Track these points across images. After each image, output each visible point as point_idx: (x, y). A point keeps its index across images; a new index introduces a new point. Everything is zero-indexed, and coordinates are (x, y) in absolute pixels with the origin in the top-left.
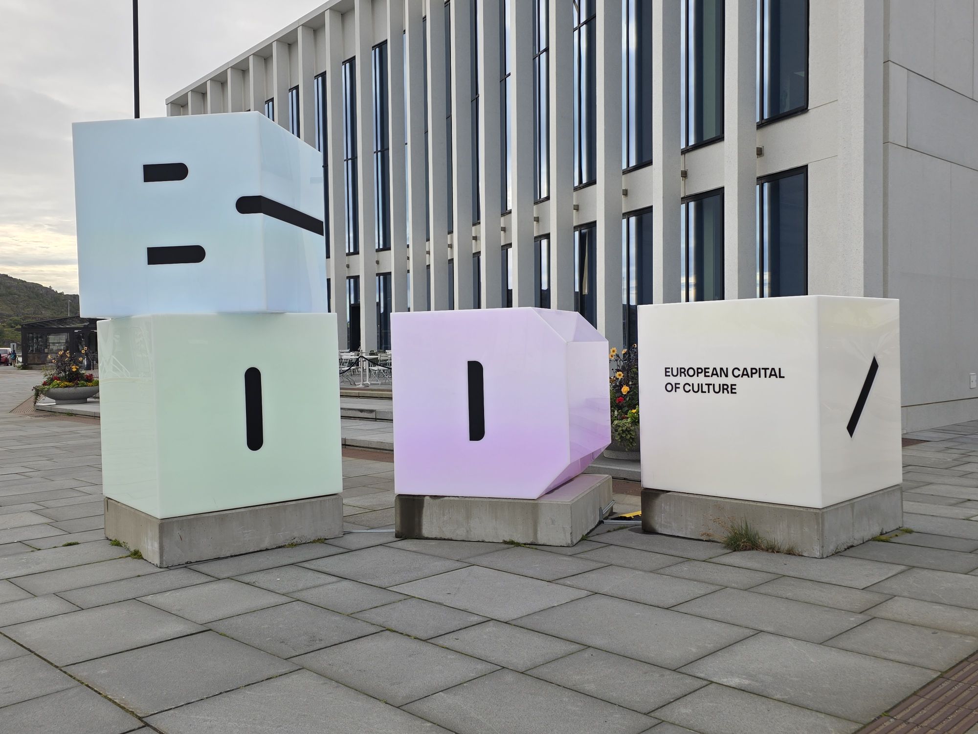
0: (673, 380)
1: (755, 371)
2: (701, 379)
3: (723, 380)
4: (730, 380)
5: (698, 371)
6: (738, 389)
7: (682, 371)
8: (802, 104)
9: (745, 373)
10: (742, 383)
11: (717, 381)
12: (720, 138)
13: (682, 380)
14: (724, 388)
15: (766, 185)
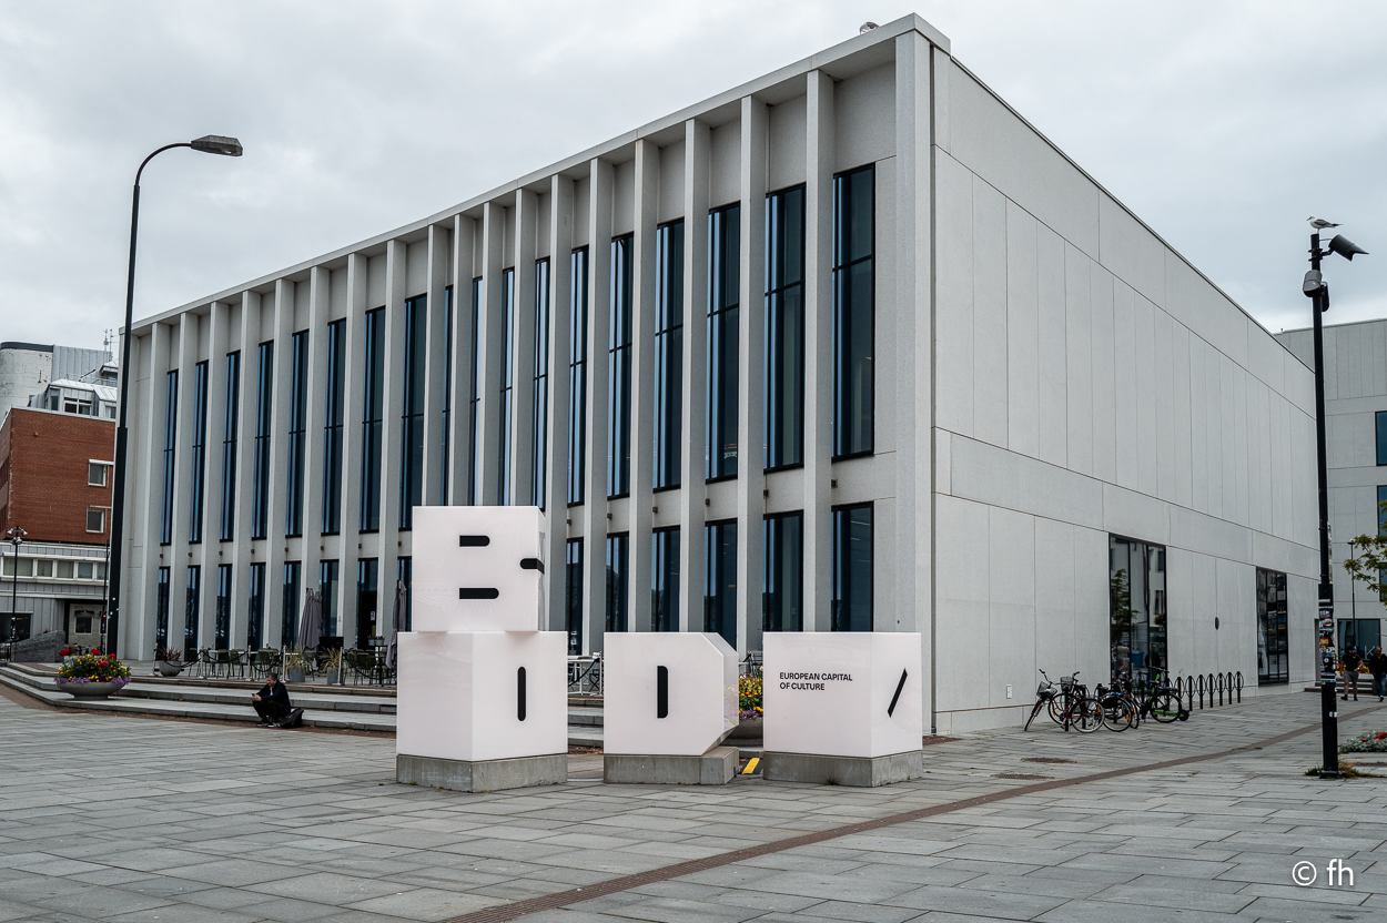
0: (785, 681)
1: (835, 676)
2: (803, 681)
3: (816, 681)
4: (821, 681)
5: (801, 676)
6: (825, 687)
7: (791, 676)
8: (869, 449)
9: (830, 677)
10: (828, 683)
11: (812, 682)
12: (800, 465)
13: (791, 681)
14: (817, 686)
15: (839, 513)
